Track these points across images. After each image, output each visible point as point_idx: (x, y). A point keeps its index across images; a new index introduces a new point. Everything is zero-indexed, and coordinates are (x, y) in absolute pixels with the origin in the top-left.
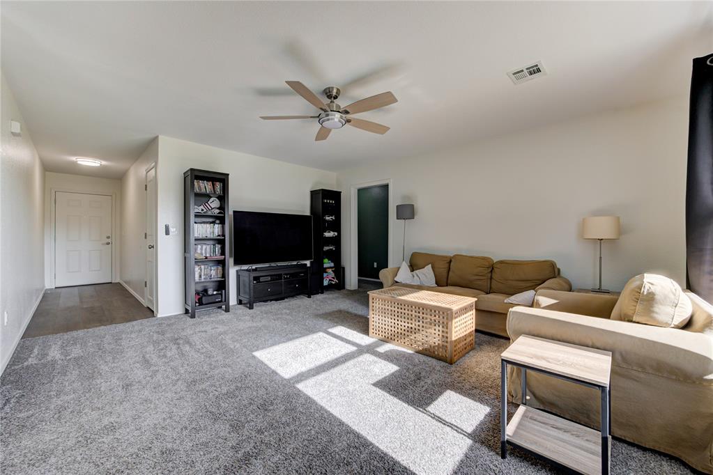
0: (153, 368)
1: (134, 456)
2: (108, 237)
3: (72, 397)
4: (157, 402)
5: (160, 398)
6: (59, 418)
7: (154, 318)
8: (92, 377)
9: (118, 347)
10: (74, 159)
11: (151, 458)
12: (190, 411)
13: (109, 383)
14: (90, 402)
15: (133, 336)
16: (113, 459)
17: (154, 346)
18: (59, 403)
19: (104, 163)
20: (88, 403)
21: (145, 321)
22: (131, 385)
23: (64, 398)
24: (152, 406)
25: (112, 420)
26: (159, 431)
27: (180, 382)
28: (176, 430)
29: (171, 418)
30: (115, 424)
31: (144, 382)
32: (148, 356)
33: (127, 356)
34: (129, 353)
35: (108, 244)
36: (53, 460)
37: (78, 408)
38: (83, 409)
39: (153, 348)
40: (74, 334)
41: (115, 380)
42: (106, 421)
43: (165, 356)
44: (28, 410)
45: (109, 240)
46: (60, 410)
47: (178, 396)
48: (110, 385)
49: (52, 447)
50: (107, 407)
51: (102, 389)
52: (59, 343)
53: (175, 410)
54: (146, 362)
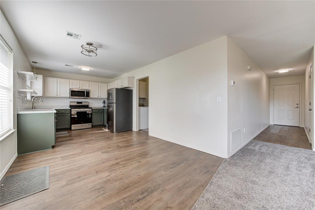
0: (288, 172)
1: (253, 198)
2: (298, 104)
3: (251, 164)
4: (278, 187)
5: (281, 187)
6: (244, 168)
7: (310, 150)
8: (261, 161)
9: (280, 155)
10: (277, 71)
11: (258, 204)
12: (292, 204)
13: (265, 167)
14: (255, 169)
15: (291, 154)
16: (247, 192)
17: (298, 163)
18: (247, 164)
19: (290, 69)
20: (254, 169)
21: (303, 150)
22: (273, 173)
23: (249, 163)
24: (274, 187)
25: (256, 180)
26: (269, 198)
27: (298, 187)
28: (277, 205)
29: (278, 198)
30: (256, 182)
31: (279, 175)
32: (291, 166)
33: (281, 161)
34: (282, 160)
35: (298, 107)
36: (235, 178)
37: (250, 169)
38: (251, 170)
39: (296, 164)
40: (267, 143)
41: (268, 167)
42: (254, 179)
43: (300, 171)
44: (239, 161)
45: (298, 106)
46: (246, 166)
47: (291, 192)
48: (265, 168)
49: (237, 175)
50: (259, 175)
51: (262, 168)
52: (260, 145)
53: (284, 196)
54: (288, 168)
